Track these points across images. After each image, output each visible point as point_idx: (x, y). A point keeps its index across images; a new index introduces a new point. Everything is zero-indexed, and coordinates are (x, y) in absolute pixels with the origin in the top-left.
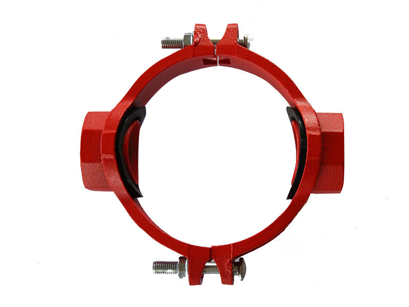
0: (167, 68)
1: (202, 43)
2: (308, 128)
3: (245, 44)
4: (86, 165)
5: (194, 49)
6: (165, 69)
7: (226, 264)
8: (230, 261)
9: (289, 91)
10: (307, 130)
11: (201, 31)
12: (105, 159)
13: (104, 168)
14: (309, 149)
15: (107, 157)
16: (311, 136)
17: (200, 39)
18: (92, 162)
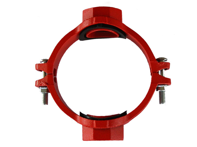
0: (59, 98)
1: (46, 81)
2: (92, 23)
3: (46, 61)
4: (112, 137)
5: (49, 85)
6: (60, 99)
7: (161, 65)
8: (158, 63)
9: (71, 36)
10: (93, 24)
11: (39, 82)
12: (109, 126)
13: (114, 126)
14: (102, 22)
15: (108, 125)
16: (96, 21)
17: (44, 82)
18: (110, 134)
